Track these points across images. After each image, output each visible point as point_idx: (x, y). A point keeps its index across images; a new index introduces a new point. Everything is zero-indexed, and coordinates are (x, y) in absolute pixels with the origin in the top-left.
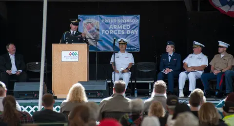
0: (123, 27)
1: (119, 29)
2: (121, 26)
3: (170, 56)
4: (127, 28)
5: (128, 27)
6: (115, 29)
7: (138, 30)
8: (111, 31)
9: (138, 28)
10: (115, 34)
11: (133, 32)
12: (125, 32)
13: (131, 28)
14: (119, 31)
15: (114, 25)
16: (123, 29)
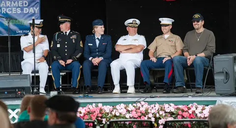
0: (20, 4)
1: (14, 7)
2: (16, 2)
3: (98, 39)
4: (24, 5)
5: (26, 4)
6: (8, 7)
7: (38, 8)
8: (2, 9)
9: (39, 5)
10: (9, 13)
11: (31, 10)
12: (22, 10)
13: (29, 5)
14: (13, 9)
15: (7, 2)
16: (19, 7)
